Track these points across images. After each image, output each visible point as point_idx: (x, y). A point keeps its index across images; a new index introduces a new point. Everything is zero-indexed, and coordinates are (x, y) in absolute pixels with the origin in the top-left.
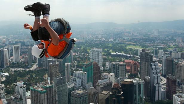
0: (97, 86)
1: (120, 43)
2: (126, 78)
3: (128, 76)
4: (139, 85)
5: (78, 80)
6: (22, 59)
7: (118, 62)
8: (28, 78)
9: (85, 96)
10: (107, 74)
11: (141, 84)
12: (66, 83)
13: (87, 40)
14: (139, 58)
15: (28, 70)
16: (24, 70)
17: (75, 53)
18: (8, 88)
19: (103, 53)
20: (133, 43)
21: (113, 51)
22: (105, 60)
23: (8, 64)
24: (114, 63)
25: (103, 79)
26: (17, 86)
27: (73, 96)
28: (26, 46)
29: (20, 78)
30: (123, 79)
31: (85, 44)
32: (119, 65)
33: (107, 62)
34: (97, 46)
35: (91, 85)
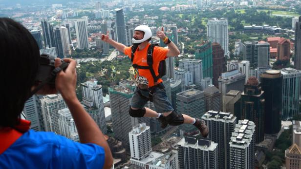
0: (220, 84)
1: (260, 8)
2: (270, 68)
3: (273, 65)
4: (292, 79)
5: (187, 74)
6: (91, 43)
7: (256, 42)
8: (105, 73)
9: (200, 99)
10: (236, 62)
11: (295, 78)
12: (168, 80)
13: (202, 4)
14: (293, 33)
15: (102, 60)
16: (97, 61)
17: (181, 29)
19: (228, 27)
20: (282, 7)
21: (246, 22)
22: (232, 38)
23: (70, 52)
24: (248, 43)
25: (229, 71)
26: (86, 87)
27: (179, 101)
28: (97, 20)
29: (91, 74)
30: (264, 69)
31: (197, 13)
32: (257, 46)
33: (236, 43)
34: (218, 14)
35: (209, 81)
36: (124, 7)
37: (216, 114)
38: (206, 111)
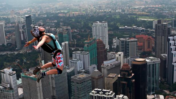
0: (102, 69)
1: (130, 14)
2: (138, 57)
3: (140, 55)
4: (153, 65)
5: (79, 62)
7: (128, 38)
8: (18, 62)
9: (88, 80)
10: (114, 54)
11: (156, 64)
14: (153, 32)
15: (16, 53)
16: (12, 54)
20: (146, 14)
21: (121, 25)
22: (111, 37)
24: (122, 39)
25: (109, 60)
27: (73, 82)
28: (12, 23)
29: (7, 63)
30: (134, 58)
31: (86, 18)
32: (129, 42)
33: (114, 39)
34: (101, 19)
35: (95, 68)
36: (32, 14)
37: (100, 91)
38: (93, 89)
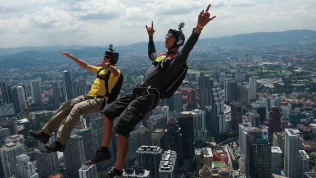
0: (148, 124)
2: (183, 110)
3: (186, 108)
6: (44, 99)
10: (160, 108)
11: (201, 116)
13: (131, 65)
14: (197, 84)
18: (30, 138)
23: (26, 107)
25: (155, 115)
28: (49, 80)
30: (180, 112)
31: (128, 72)
36: (71, 69)
37: (147, 148)
38: (140, 146)
